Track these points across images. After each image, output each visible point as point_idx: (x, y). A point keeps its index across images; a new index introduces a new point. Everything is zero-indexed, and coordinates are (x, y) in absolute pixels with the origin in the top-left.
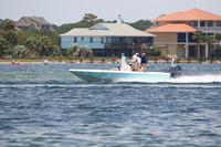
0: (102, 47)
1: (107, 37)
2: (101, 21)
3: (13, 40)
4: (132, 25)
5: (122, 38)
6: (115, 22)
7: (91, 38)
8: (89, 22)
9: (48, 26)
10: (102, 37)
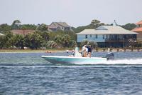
0: (104, 41)
1: (107, 35)
2: (103, 24)
3: (47, 37)
4: (123, 27)
5: (116, 36)
6: (112, 25)
7: (97, 35)
8: (95, 25)
9: (69, 28)
10: (104, 35)
